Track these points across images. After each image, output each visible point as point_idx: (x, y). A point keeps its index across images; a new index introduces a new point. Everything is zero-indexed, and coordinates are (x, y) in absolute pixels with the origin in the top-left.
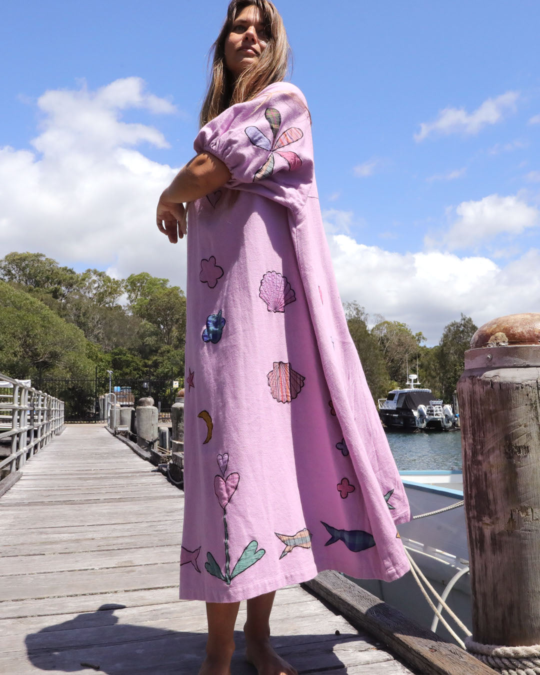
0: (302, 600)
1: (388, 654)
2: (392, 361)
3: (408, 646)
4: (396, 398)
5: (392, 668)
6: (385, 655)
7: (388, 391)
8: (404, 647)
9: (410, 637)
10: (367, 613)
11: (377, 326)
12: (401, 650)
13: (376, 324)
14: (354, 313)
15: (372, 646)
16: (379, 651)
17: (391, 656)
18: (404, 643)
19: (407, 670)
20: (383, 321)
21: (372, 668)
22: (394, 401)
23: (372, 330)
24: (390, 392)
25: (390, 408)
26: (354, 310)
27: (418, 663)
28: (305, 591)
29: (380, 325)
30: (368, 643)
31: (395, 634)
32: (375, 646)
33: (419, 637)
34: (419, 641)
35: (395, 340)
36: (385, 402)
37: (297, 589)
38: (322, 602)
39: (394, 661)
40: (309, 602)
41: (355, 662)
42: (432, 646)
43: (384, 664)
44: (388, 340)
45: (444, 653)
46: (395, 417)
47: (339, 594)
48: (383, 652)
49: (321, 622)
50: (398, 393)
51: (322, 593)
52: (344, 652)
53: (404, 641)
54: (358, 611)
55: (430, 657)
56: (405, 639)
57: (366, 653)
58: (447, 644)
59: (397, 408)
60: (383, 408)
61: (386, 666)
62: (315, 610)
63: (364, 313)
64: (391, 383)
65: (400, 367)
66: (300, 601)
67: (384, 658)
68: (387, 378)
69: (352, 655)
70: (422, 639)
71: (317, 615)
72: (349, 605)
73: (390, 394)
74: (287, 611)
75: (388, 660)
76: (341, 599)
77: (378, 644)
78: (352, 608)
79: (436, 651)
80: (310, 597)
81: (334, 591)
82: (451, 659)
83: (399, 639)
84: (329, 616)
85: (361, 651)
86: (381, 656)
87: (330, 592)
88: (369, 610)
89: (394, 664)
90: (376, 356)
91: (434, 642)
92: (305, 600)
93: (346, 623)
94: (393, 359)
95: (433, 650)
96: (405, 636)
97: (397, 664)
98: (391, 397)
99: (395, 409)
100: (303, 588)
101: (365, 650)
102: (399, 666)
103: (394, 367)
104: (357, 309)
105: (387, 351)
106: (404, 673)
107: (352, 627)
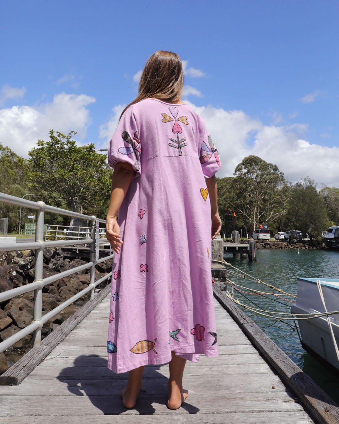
0: (257, 362)
1: (301, 406)
2: (332, 210)
3: (311, 404)
4: (334, 231)
5: (302, 417)
6: (298, 407)
7: (329, 227)
8: (310, 405)
9: (314, 399)
10: (291, 377)
11: (322, 190)
12: (308, 406)
13: (322, 189)
14: (308, 184)
15: (292, 400)
16: (296, 403)
17: (302, 408)
18: (309, 402)
19: (311, 420)
20: (326, 187)
21: (289, 415)
22: (332, 233)
23: (319, 192)
24: (330, 228)
25: (330, 237)
26: (308, 181)
27: (317, 417)
28: (260, 356)
29: (324, 189)
30: (290, 397)
31: (305, 395)
32: (294, 399)
33: (319, 400)
34: (319, 403)
35: (333, 198)
36: (327, 234)
37: (256, 354)
38: (268, 365)
39: (304, 412)
40: (261, 364)
41: (280, 409)
42: (326, 408)
43: (297, 413)
44: (329, 198)
45: (333, 414)
46: (334, 242)
47: (277, 362)
48: (298, 404)
49: (266, 379)
50: (335, 229)
51: (269, 360)
52: (275, 401)
53: (310, 401)
54: (286, 376)
55: (323, 415)
56: (310, 399)
57: (288, 403)
58: (336, 407)
59: (335, 237)
60: (325, 237)
61: (298, 414)
62: (264, 370)
63: (314, 183)
64: (330, 222)
65: (336, 213)
66: (256, 362)
67: (299, 409)
68: (328, 220)
69: (279, 404)
70: (321, 401)
71: (264, 373)
72: (282, 370)
73: (330, 229)
74: (248, 369)
75: (300, 411)
76: (278, 366)
77: (296, 398)
78: (284, 373)
79: (328, 411)
80: (262, 361)
81: (275, 360)
82: (337, 419)
83: (307, 399)
84: (271, 375)
85: (286, 402)
86: (296, 407)
87: (273, 360)
88: (293, 376)
89: (303, 414)
90: (321, 207)
91: (328, 405)
92: (259, 362)
93: (279, 381)
94: (332, 209)
95: (327, 410)
96: (311, 398)
97: (305, 414)
98: (330, 231)
99: (333, 238)
100: (260, 354)
101: (288, 402)
102: (306, 415)
103: (332, 213)
104: (310, 181)
105: (328, 204)
106: (308, 421)
107: (283, 384)
